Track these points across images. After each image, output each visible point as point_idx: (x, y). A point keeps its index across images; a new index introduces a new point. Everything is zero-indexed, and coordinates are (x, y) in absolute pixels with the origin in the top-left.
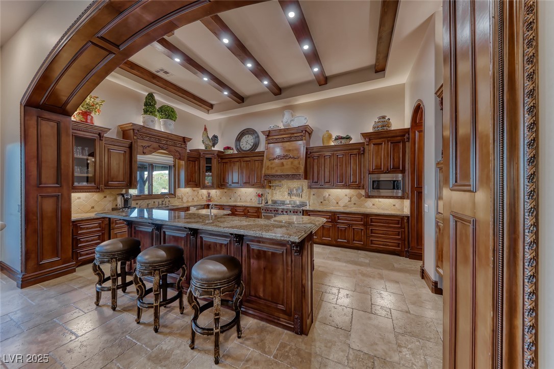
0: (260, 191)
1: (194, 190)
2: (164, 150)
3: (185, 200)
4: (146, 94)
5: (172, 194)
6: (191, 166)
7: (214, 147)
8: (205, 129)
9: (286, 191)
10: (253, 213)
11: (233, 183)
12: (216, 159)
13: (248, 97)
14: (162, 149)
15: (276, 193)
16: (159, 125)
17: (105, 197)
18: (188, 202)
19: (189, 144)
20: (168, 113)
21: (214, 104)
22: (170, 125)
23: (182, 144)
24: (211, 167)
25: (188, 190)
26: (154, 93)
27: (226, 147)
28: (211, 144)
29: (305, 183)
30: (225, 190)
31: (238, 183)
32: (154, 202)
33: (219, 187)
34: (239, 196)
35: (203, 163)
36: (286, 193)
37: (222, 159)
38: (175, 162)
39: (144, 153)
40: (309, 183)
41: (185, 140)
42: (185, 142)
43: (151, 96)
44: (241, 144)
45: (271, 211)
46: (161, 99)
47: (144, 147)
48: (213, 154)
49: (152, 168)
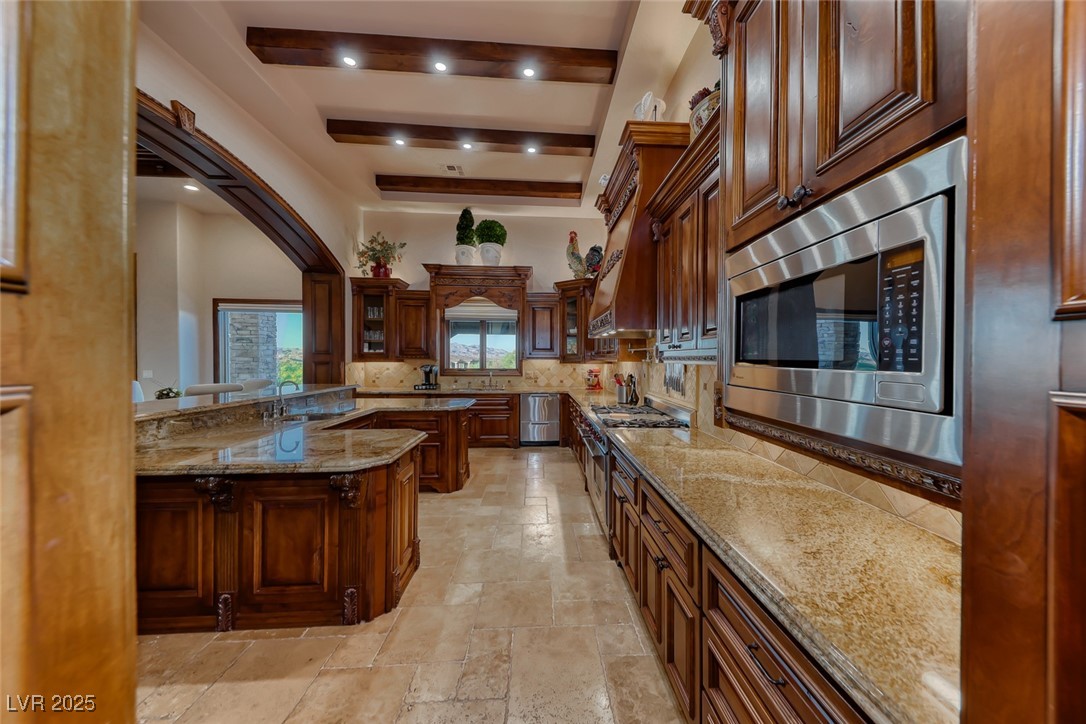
2: (480, 295)
3: (542, 381)
4: (460, 213)
5: (519, 370)
8: (572, 240)
14: (477, 294)
15: (653, 377)
16: (477, 256)
17: (415, 369)
18: (548, 385)
20: (492, 233)
21: (582, 182)
22: (487, 251)
23: (513, 280)
24: (576, 315)
26: (470, 207)
28: (585, 268)
35: (562, 309)
39: (446, 306)
41: (519, 272)
42: (519, 275)
43: (466, 216)
46: (482, 212)
47: (447, 297)
48: (578, 288)
49: (481, 326)
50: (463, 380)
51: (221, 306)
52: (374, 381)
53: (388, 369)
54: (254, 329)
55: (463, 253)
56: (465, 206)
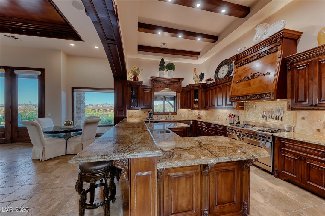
0: (233, 112)
1: (189, 111)
2: (168, 88)
3: (183, 116)
4: (160, 60)
5: (175, 113)
6: (185, 96)
7: (201, 81)
8: (195, 70)
9: (261, 113)
10: (221, 130)
11: (218, 105)
12: (201, 90)
13: (221, 34)
14: (167, 87)
15: (249, 115)
16: (166, 74)
17: (144, 112)
18: (185, 117)
19: (182, 82)
20: (171, 67)
21: (200, 52)
22: (171, 73)
23: (178, 83)
24: (197, 95)
25: (185, 110)
26: (164, 58)
27: (207, 80)
28: (199, 79)
29: (283, 103)
30: (209, 111)
31: (222, 105)
32: (165, 116)
33: (203, 109)
34: (218, 115)
35: (193, 93)
36: (261, 115)
37: (205, 88)
38: (177, 94)
39: (158, 91)
40: (289, 102)
41: (180, 80)
42: (180, 82)
43: (162, 61)
44: (219, 74)
45: (235, 131)
46: (168, 60)
47: (158, 88)
48: (199, 86)
49: (165, 98)
50: (160, 116)
51: (75, 90)
52: (131, 117)
53: (136, 112)
54: (79, 98)
55: (162, 73)
56: (162, 57)
